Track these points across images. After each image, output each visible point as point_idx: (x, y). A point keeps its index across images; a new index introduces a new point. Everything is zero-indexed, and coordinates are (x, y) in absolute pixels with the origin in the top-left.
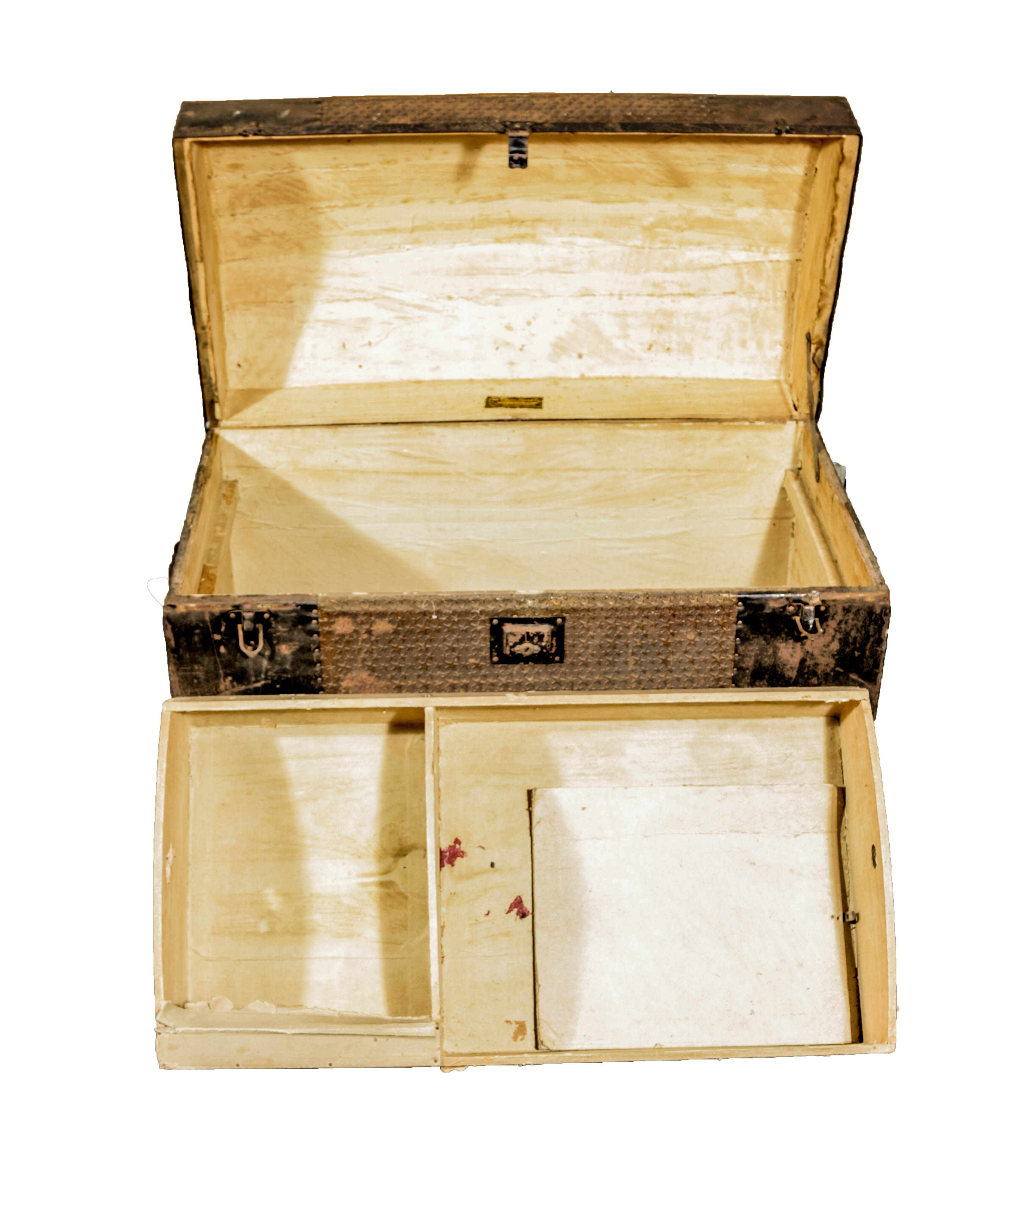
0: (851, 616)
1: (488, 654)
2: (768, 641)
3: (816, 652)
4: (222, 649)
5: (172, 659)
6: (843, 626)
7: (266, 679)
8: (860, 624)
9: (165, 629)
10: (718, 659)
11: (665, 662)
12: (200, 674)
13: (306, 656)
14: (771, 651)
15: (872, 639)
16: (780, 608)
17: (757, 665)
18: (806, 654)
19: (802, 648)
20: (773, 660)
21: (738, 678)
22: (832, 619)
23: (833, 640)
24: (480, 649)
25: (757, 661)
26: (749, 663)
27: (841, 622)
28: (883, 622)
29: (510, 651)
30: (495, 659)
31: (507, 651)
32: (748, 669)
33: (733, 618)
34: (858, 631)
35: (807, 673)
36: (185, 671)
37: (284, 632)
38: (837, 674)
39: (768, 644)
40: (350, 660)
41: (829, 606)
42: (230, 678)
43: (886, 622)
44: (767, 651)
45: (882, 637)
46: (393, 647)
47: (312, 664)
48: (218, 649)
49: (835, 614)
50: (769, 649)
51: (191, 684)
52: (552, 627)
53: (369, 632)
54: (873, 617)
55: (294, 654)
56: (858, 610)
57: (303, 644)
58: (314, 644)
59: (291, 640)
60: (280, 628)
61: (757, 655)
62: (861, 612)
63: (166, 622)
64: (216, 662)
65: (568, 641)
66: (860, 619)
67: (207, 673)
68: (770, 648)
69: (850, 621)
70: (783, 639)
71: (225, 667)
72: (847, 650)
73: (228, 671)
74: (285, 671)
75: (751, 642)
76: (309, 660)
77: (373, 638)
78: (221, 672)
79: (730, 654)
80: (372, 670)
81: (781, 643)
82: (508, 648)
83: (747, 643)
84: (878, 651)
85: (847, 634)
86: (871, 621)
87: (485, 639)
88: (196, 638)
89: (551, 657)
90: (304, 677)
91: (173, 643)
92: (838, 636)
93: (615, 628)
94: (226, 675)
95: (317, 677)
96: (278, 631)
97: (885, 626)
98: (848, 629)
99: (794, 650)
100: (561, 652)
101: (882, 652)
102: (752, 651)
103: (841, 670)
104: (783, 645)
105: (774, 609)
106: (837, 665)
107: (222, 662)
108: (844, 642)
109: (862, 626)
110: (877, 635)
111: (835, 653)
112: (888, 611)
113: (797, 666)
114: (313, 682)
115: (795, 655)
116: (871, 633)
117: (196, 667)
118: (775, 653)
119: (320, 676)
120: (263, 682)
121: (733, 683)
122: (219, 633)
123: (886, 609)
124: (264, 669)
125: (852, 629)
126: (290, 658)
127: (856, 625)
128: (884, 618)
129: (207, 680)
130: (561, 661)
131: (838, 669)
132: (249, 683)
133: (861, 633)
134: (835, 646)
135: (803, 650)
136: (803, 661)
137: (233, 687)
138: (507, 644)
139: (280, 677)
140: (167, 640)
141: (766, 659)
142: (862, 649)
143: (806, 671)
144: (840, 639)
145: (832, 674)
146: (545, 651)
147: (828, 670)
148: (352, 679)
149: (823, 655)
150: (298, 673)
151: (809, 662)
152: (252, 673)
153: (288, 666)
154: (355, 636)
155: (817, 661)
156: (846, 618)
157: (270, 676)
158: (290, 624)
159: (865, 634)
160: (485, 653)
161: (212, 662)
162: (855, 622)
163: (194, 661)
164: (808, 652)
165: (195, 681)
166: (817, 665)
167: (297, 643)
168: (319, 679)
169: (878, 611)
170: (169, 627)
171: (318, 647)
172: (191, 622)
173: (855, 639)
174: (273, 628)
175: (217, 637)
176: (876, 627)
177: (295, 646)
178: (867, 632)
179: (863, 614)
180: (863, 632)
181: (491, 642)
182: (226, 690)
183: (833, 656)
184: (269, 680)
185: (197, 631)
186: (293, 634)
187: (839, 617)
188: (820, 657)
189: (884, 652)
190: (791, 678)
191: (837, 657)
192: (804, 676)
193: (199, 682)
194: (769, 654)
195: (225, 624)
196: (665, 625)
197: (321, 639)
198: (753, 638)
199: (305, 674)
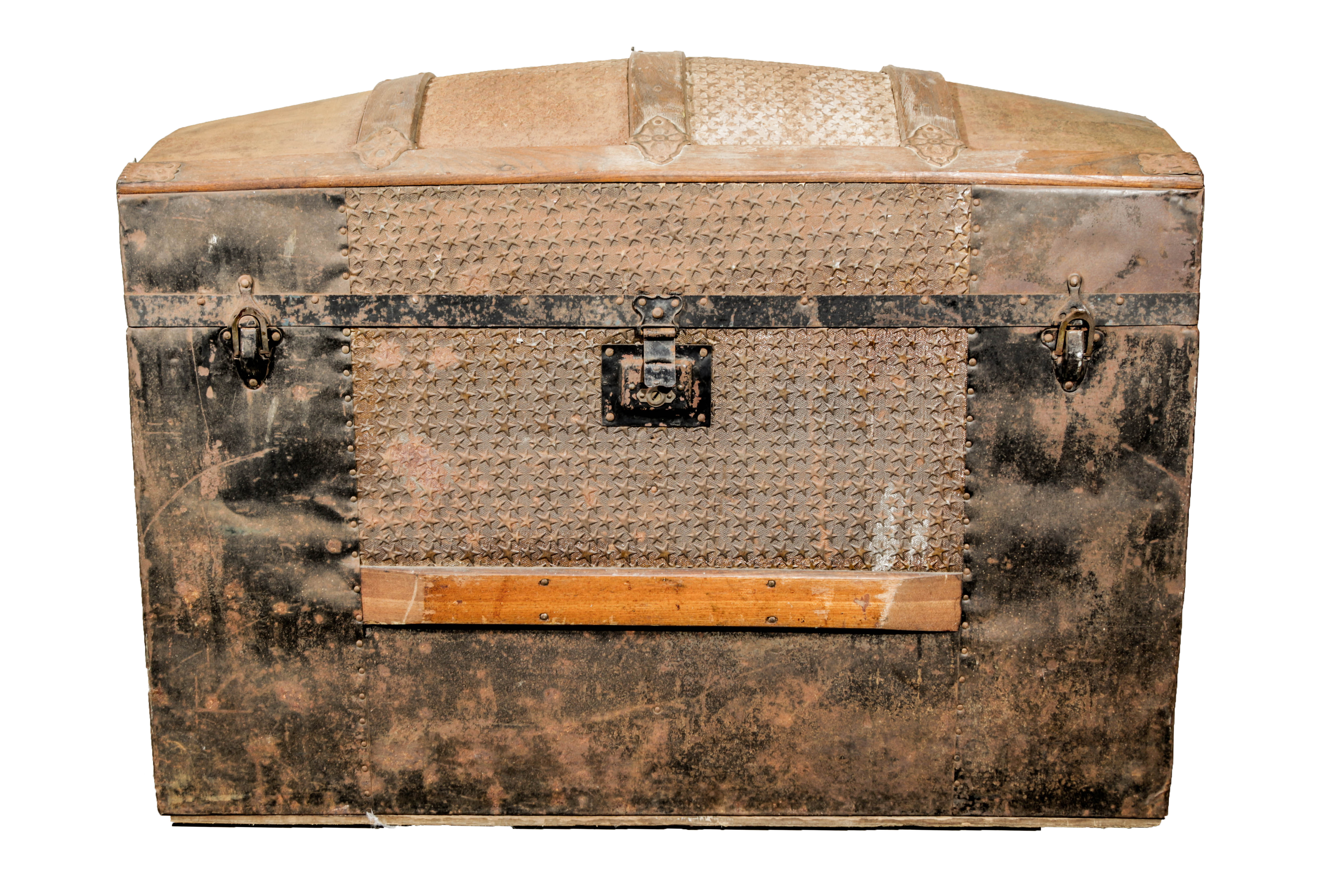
0: (1140, 352)
1: (599, 408)
2: (1016, 395)
3: (1091, 416)
4: (210, 393)
5: (136, 409)
6: (1128, 370)
7: (272, 444)
8: (1154, 365)
9: (130, 356)
10: (942, 425)
11: (863, 428)
12: (176, 435)
13: (331, 406)
14: (1021, 411)
15: (1173, 394)
16: (1031, 336)
17: (1002, 435)
18: (1074, 417)
19: (1068, 408)
20: (1025, 427)
21: (973, 459)
22: (1111, 358)
23: (1114, 394)
24: (586, 400)
25: (1000, 429)
26: (989, 432)
27: (1124, 362)
28: (1189, 364)
29: (631, 397)
30: (610, 416)
31: (626, 400)
32: (988, 442)
33: (961, 353)
34: (1152, 379)
35: (1078, 452)
36: (154, 429)
37: (301, 364)
38: (1124, 454)
39: (1017, 399)
40: (396, 414)
41: (1106, 335)
42: (219, 443)
43: (1193, 363)
44: (1015, 412)
45: (1189, 390)
46: (459, 393)
47: (341, 420)
48: (204, 393)
49: (1115, 348)
50: (1018, 409)
51: (161, 452)
52: (693, 362)
53: (424, 366)
54: (1173, 355)
55: (313, 401)
56: (1150, 342)
57: (328, 385)
58: (344, 386)
59: (310, 379)
60: (295, 357)
61: (1000, 418)
62: (1153, 345)
63: (132, 345)
64: (199, 415)
65: (717, 387)
66: (1153, 358)
67: (186, 433)
68: (1019, 406)
69: (1138, 361)
70: (1038, 392)
71: (213, 424)
72: (1137, 412)
73: (217, 431)
74: (299, 431)
75: (992, 395)
76: (336, 413)
77: (431, 377)
78: (207, 432)
79: (960, 416)
80: (429, 432)
81: (1035, 398)
82: (627, 394)
83: (984, 397)
84: (1183, 414)
85: (1137, 382)
86: (1170, 361)
87: (593, 382)
88: (173, 372)
89: (692, 415)
90: (327, 443)
91: (138, 379)
92: (1122, 388)
93: (786, 366)
94: (214, 438)
95: (347, 444)
96: (292, 363)
97: (1192, 369)
98: (1137, 375)
99: (1056, 411)
100: (706, 406)
101: (1190, 416)
102: (992, 410)
103: (1131, 449)
104: (1041, 401)
105: (1022, 338)
106: (1124, 439)
107: (208, 414)
108: (1131, 399)
109: (1157, 370)
110: (1181, 386)
111: (1119, 417)
112: (1195, 344)
113: (1063, 439)
114: (340, 453)
115: (1057, 418)
116: (1172, 383)
117: (170, 422)
118: (1028, 415)
119: (351, 443)
120: (267, 450)
121: (966, 468)
122: (206, 364)
123: (1191, 341)
124: (269, 427)
125: (1142, 376)
126: (307, 408)
127: (1147, 368)
128: (1190, 356)
129: (186, 446)
130: (707, 423)
131: (1125, 446)
132: (247, 451)
133: (1156, 382)
134: (1118, 405)
135: (1070, 410)
136: (1071, 430)
137: (224, 459)
138: (626, 387)
139: (292, 442)
140: (132, 375)
141: (1014, 426)
142: (1158, 411)
143: (1075, 449)
144: (1125, 393)
145: (1116, 454)
146: (682, 399)
147: (1110, 448)
148: (398, 448)
149: (1100, 420)
150: (318, 435)
151: (1080, 432)
152: (252, 434)
153: (304, 424)
154: (404, 373)
155: (1092, 430)
156: (1133, 355)
157: (277, 439)
158: (310, 350)
159: (1162, 385)
160: (595, 404)
161: (195, 415)
162: (1147, 362)
163: (167, 412)
164: (1077, 415)
165: (168, 447)
166: (1092, 437)
167: (319, 384)
168: (350, 447)
169: (1180, 345)
170: (135, 352)
171: (349, 393)
172: (167, 345)
173: (1148, 390)
174: (285, 357)
175: (203, 372)
176: (1179, 372)
177: (315, 389)
178: (1165, 381)
179: (1156, 350)
180: (1160, 381)
181: (603, 386)
182: (213, 463)
183: (1117, 422)
184: (275, 446)
185: (174, 361)
186: (314, 368)
187: (1121, 354)
188: (1097, 424)
189: (1192, 417)
190: (1055, 461)
191: (1122, 424)
192: (1074, 457)
193: (173, 449)
194: (1018, 417)
195: (215, 350)
196: (860, 361)
197: (354, 377)
198: (993, 388)
199: (328, 437)
